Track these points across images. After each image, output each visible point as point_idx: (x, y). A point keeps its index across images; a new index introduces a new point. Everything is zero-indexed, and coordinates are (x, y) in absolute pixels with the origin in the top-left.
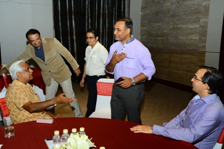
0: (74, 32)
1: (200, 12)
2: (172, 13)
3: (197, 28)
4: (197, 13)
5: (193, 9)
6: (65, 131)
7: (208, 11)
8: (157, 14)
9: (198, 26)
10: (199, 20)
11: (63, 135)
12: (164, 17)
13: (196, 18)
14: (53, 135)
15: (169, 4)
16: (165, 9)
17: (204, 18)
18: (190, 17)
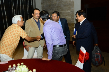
0: (6, 17)
1: (70, 5)
2: (57, 5)
3: (69, 12)
4: (69, 5)
5: (67, 3)
6: (14, 65)
7: (74, 4)
8: (50, 6)
9: (70, 11)
10: (70, 9)
11: (13, 67)
12: (53, 8)
13: (69, 8)
14: (8, 67)
15: (55, 1)
16: (53, 3)
17: (72, 8)
18: (66, 7)
